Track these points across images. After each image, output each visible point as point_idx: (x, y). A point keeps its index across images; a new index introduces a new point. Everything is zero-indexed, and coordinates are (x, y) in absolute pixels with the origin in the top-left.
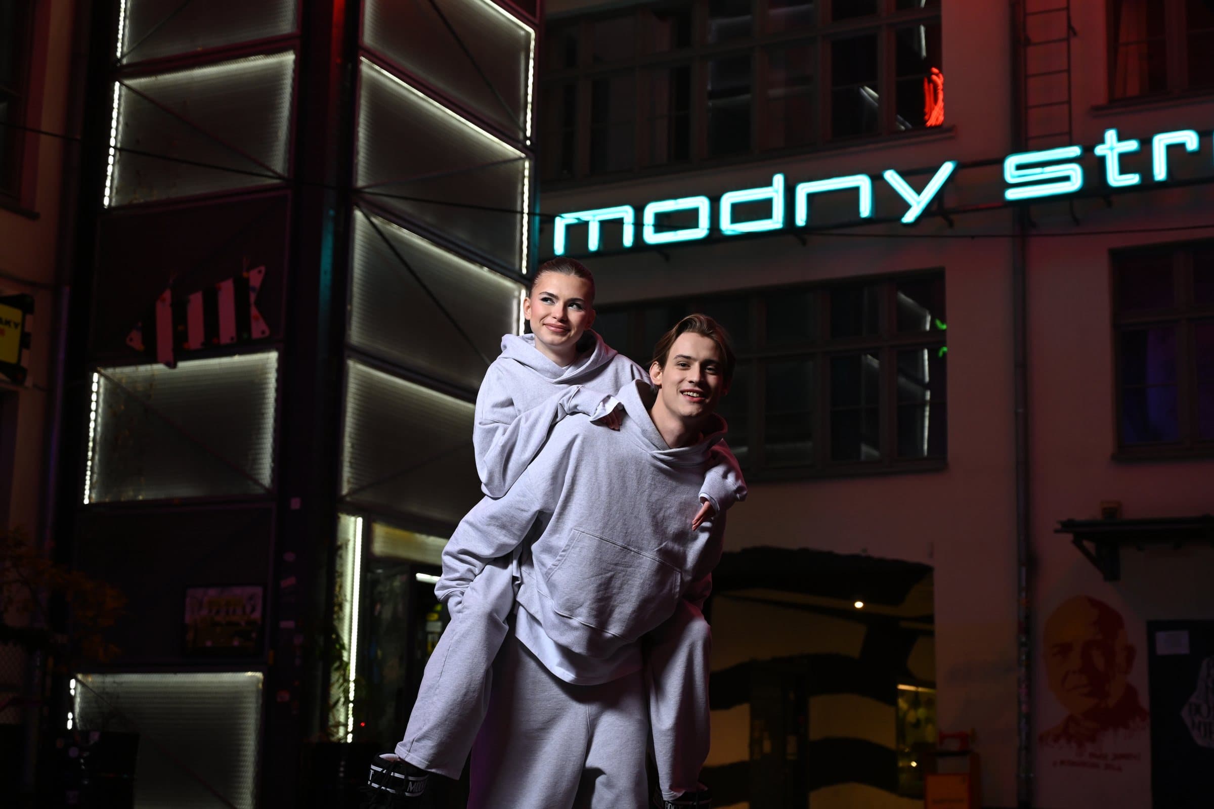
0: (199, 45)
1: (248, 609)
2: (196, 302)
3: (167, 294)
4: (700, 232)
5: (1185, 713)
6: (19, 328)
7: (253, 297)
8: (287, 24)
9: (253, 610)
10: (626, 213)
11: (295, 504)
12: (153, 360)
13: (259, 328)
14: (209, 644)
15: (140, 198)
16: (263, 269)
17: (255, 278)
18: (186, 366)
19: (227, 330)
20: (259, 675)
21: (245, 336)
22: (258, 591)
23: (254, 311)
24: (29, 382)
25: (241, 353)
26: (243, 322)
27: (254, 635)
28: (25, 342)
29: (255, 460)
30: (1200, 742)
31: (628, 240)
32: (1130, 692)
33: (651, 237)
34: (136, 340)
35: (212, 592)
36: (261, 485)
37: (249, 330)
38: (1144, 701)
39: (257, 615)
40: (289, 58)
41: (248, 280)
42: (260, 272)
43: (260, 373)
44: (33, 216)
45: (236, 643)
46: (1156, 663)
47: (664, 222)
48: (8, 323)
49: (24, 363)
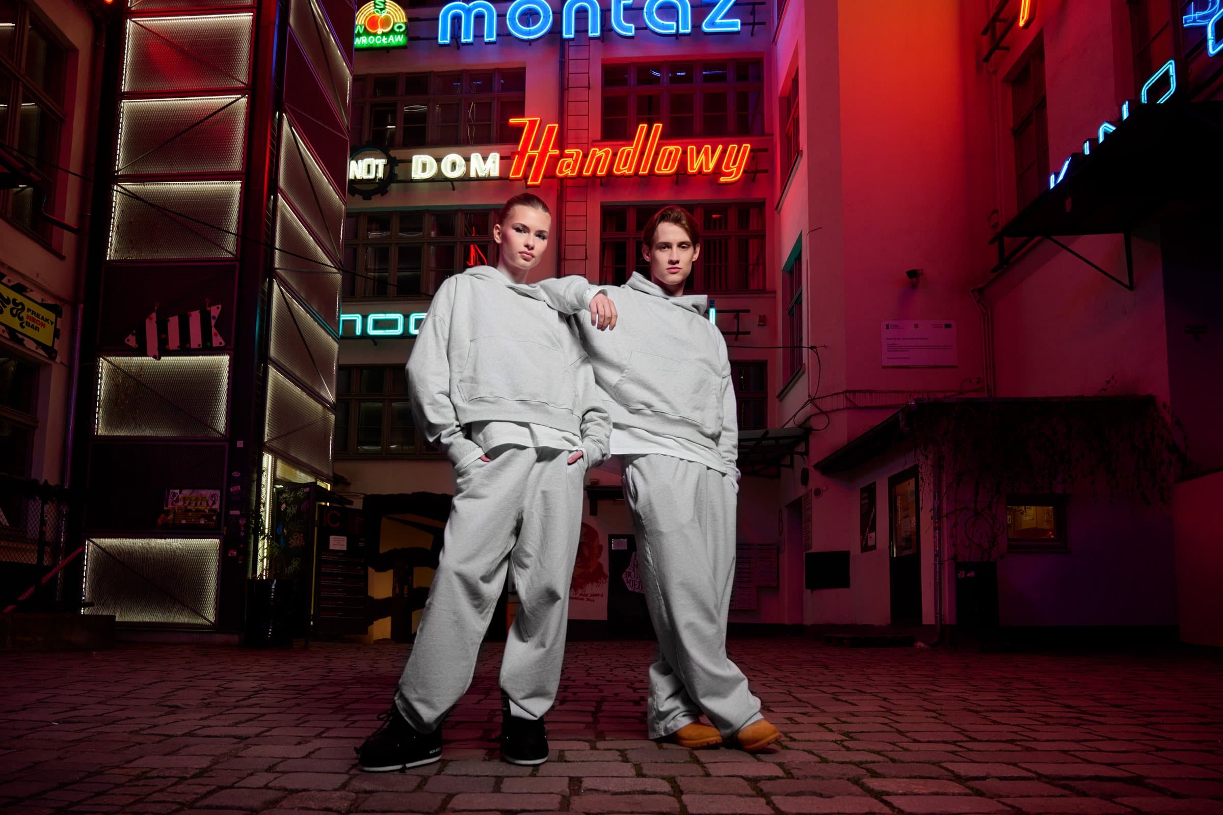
0: (175, 170)
1: (210, 503)
2: (173, 323)
3: (154, 315)
4: (399, 331)
5: (624, 576)
6: (54, 324)
7: (213, 322)
8: (236, 165)
9: (214, 503)
10: (358, 318)
11: (240, 444)
12: (144, 354)
13: (217, 341)
14: (184, 522)
15: (133, 256)
16: (220, 306)
17: (215, 311)
18: (166, 360)
19: (196, 340)
20: (217, 541)
21: (209, 344)
22: (218, 492)
23: (214, 330)
24: (58, 360)
25: (203, 355)
26: (206, 336)
27: (214, 518)
28: (57, 334)
29: (214, 417)
30: (630, 589)
31: (358, 332)
32: (600, 566)
33: (371, 332)
34: (132, 341)
35: (186, 492)
36: (218, 432)
37: (211, 341)
38: (606, 570)
39: (217, 506)
40: (237, 186)
41: (210, 312)
42: (218, 308)
43: (217, 368)
44: (62, 258)
45: (202, 522)
46: (613, 554)
47: (378, 324)
48: (47, 320)
49: (56, 347)
